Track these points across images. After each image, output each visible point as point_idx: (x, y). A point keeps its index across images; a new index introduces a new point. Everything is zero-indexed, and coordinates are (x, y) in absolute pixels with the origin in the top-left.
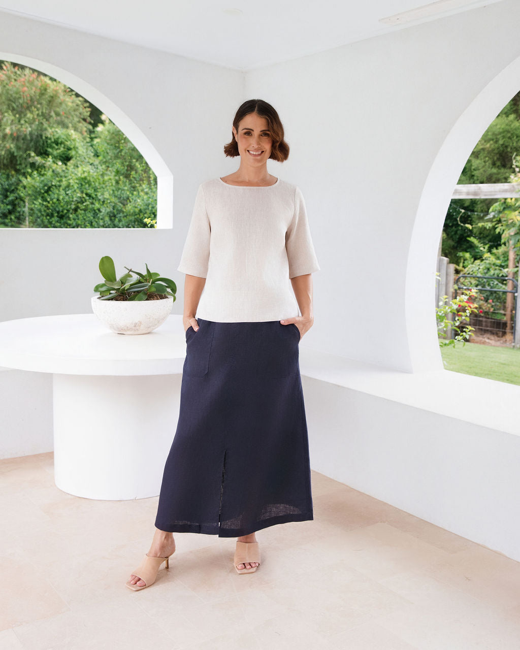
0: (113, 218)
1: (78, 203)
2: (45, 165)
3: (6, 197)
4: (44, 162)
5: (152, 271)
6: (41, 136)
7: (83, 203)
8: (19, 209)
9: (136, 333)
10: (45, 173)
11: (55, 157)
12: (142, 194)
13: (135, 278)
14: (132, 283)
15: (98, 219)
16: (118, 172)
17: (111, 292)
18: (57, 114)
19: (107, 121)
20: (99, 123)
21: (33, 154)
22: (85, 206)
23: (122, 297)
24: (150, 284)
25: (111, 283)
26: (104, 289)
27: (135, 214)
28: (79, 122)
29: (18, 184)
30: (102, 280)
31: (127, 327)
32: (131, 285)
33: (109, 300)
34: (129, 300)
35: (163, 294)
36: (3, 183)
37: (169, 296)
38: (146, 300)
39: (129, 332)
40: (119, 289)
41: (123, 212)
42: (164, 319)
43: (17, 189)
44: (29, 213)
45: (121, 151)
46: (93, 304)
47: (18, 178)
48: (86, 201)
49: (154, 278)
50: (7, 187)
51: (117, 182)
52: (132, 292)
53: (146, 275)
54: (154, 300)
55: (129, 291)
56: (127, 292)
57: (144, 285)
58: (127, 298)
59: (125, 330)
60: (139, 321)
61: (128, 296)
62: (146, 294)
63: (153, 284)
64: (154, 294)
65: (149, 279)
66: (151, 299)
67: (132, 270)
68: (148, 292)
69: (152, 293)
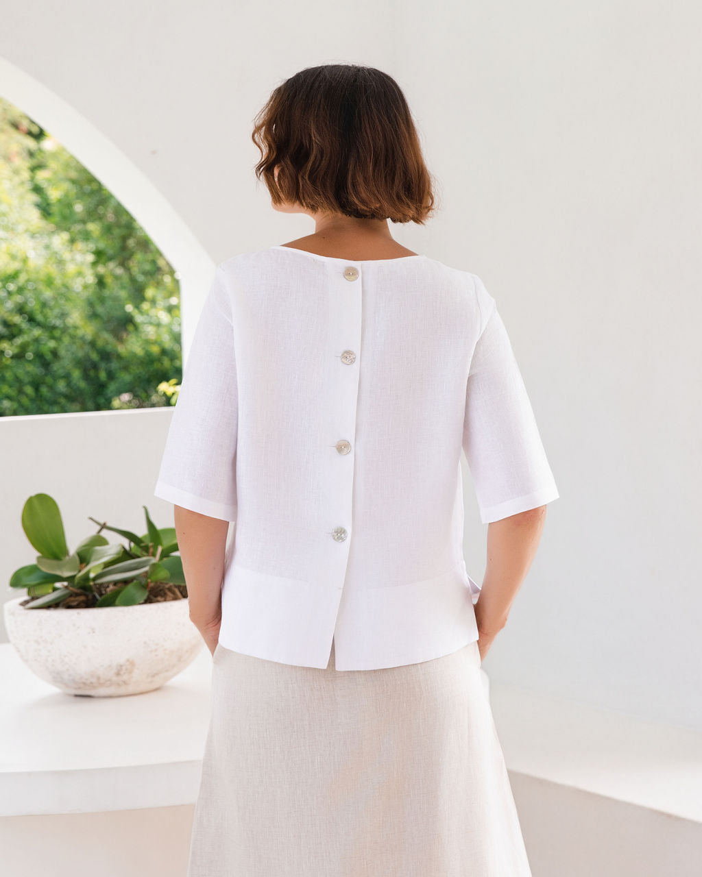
0: (92, 373)
5: (159, 526)
9: (122, 691)
13: (116, 543)
14: (107, 559)
16: (99, 254)
17: (58, 585)
23: (82, 598)
24: (155, 560)
25: (54, 562)
26: (34, 580)
30: (30, 556)
31: (99, 678)
32: (107, 565)
33: (48, 606)
34: (102, 605)
38: (145, 603)
39: (102, 692)
40: (74, 577)
41: (119, 357)
46: (7, 618)
48: (20, 332)
49: (167, 543)
52: (109, 583)
53: (145, 537)
54: (165, 600)
55: (99, 581)
56: (95, 585)
57: (140, 563)
58: (97, 600)
59: (92, 685)
60: (128, 660)
61: (97, 596)
62: (144, 587)
63: (165, 559)
64: (167, 586)
65: (152, 546)
66: (159, 598)
67: (109, 524)
68: (149, 580)
69: (161, 583)
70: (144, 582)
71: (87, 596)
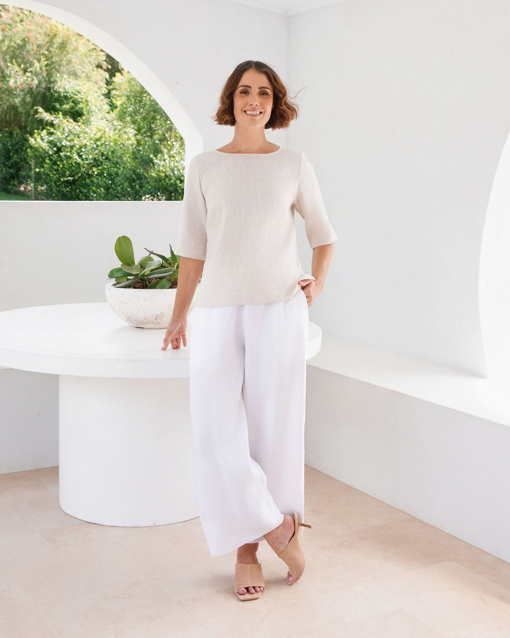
0: (133, 184)
1: (92, 166)
2: (54, 122)
3: (9, 158)
4: (53, 119)
6: (49, 89)
7: (99, 166)
8: (24, 173)
9: (157, 326)
10: (55, 131)
11: (65, 114)
13: (157, 260)
14: (153, 267)
15: (115, 186)
16: (138, 130)
17: (128, 277)
18: (69, 62)
19: (126, 70)
20: (116, 71)
21: (41, 110)
22: (101, 170)
23: (141, 284)
24: (174, 269)
25: (129, 267)
26: (119, 275)
28: (93, 71)
29: (23, 145)
30: (118, 264)
31: (147, 320)
32: (152, 270)
33: (126, 287)
34: (150, 288)
36: (6, 143)
38: (170, 288)
39: (149, 326)
40: (138, 274)
41: (145, 178)
43: (22, 150)
44: (35, 178)
46: (106, 291)
47: (23, 137)
48: (101, 164)
50: (10, 147)
52: (153, 278)
53: (170, 258)
55: (149, 277)
56: (147, 278)
57: (167, 270)
58: (147, 285)
59: (144, 323)
60: (161, 313)
62: (170, 281)
65: (173, 263)
67: (154, 252)
68: (172, 278)
70: (169, 279)
71: (143, 283)
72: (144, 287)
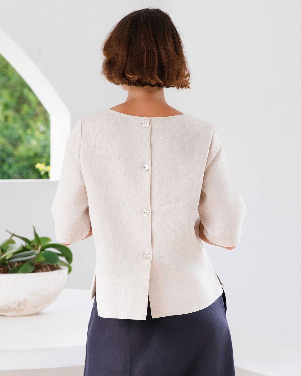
5: (40, 235)
9: (21, 313)
12: (37, 133)
13: (19, 244)
14: (14, 250)
16: (6, 106)
23: (2, 268)
24: (38, 252)
27: (29, 158)
31: (9, 307)
32: (14, 253)
34: (10, 273)
35: (55, 265)
37: (62, 267)
38: (33, 272)
39: (11, 314)
41: (15, 156)
42: (55, 295)
45: (9, 79)
49: (44, 244)
51: (6, 118)
52: (15, 262)
53: (33, 241)
54: (43, 271)
55: (11, 261)
56: (9, 263)
57: (31, 253)
58: (9, 270)
59: (6, 311)
60: (24, 299)
61: (10, 268)
62: (32, 264)
63: (42, 252)
64: (44, 265)
65: (37, 245)
66: (40, 270)
67: (16, 234)
68: (35, 262)
69: (41, 263)
70: (33, 263)
71: (4, 268)
72: (6, 271)
